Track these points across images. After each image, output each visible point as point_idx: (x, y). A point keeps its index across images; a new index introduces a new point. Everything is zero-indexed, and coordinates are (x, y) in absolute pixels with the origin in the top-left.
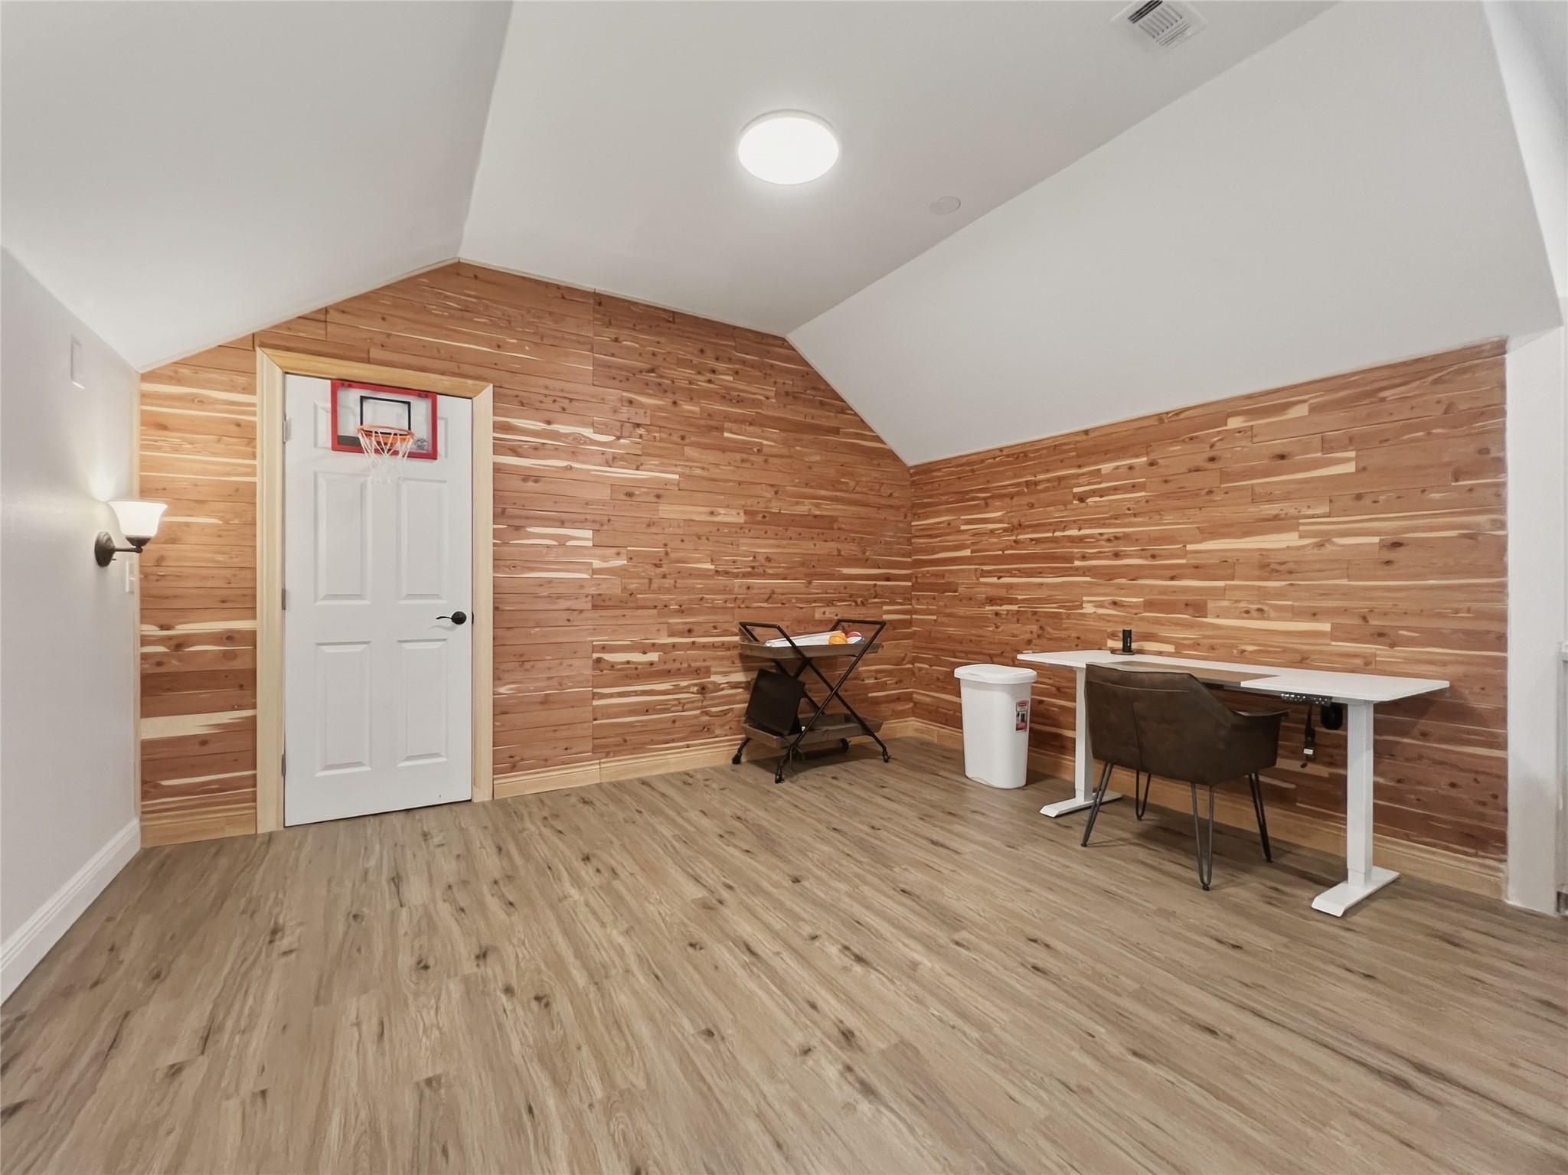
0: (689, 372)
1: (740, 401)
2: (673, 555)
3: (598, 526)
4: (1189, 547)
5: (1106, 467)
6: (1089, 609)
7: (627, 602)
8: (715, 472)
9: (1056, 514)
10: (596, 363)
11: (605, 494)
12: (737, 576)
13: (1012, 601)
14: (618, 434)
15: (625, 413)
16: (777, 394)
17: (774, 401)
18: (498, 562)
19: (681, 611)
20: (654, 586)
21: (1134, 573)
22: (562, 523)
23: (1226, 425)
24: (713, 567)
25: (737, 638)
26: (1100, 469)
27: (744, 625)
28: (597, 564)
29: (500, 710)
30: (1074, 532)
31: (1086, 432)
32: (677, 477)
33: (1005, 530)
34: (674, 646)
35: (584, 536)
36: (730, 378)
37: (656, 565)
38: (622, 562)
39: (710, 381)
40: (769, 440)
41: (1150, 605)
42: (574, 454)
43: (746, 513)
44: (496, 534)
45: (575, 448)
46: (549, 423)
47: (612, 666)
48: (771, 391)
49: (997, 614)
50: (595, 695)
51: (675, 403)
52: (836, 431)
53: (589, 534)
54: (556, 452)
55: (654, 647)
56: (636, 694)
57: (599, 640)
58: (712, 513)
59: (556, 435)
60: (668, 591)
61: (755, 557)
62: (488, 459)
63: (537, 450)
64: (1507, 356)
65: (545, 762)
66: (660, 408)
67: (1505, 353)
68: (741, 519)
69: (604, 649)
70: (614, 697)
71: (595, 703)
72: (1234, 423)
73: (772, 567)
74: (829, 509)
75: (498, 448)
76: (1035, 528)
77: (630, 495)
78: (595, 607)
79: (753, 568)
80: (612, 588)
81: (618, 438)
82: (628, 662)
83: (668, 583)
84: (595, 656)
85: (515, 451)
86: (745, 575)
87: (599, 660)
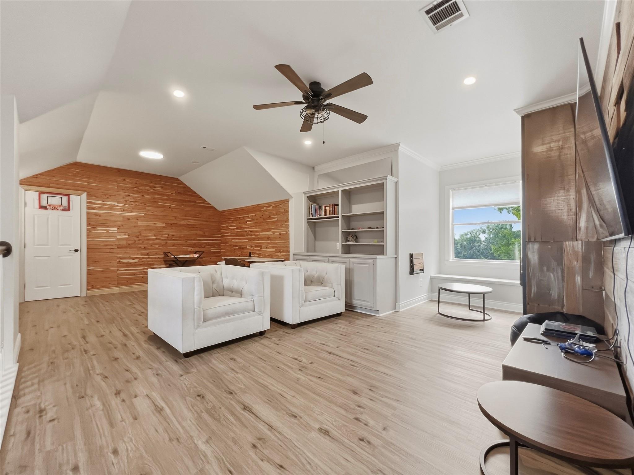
0: (148, 188)
1: (163, 195)
2: (142, 234)
3: (119, 227)
4: (260, 234)
5: (250, 215)
6: (248, 248)
7: (128, 246)
8: (155, 213)
9: (243, 225)
10: (118, 186)
11: (121, 219)
12: (162, 240)
13: (237, 246)
14: (125, 204)
15: (127, 198)
16: (176, 192)
17: (174, 194)
18: (88, 236)
19: (145, 249)
20: (136, 242)
21: (254, 239)
22: (108, 227)
23: (263, 208)
24: (155, 237)
25: (163, 256)
26: (248, 216)
27: (164, 253)
28: (118, 237)
29: (89, 273)
30: (245, 230)
31: (247, 207)
32: (144, 214)
33: (236, 228)
34: (143, 258)
35: (115, 230)
36: (160, 189)
37: (137, 237)
38: (126, 236)
39: (154, 190)
40: (173, 205)
41: (256, 246)
42: (111, 209)
43: (165, 223)
44: (88, 229)
45: (112, 208)
46: (103, 201)
47: (123, 263)
48: (174, 192)
49: (235, 249)
50: (118, 270)
51: (143, 196)
52: (195, 202)
53: (116, 229)
54: (106, 209)
55: (136, 258)
56: (131, 270)
57: (119, 256)
58: (155, 224)
59: (105, 204)
60: (141, 244)
61: (168, 235)
62: (85, 210)
63: (100, 208)
64: (289, 202)
65: (103, 287)
66: (138, 197)
67: (289, 201)
68: (164, 225)
69: (121, 258)
70: (123, 270)
71: (118, 272)
72: (265, 208)
73: (174, 238)
74: (192, 222)
75: (88, 208)
76: (240, 228)
77: (129, 219)
78: (118, 248)
79: (168, 238)
80: (124, 243)
81: (125, 205)
82: (129, 262)
83: (141, 242)
84: (118, 260)
85: (93, 209)
86: (165, 240)
87: (119, 261)
